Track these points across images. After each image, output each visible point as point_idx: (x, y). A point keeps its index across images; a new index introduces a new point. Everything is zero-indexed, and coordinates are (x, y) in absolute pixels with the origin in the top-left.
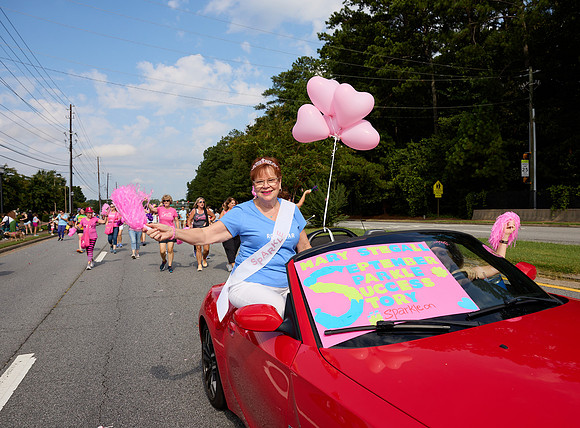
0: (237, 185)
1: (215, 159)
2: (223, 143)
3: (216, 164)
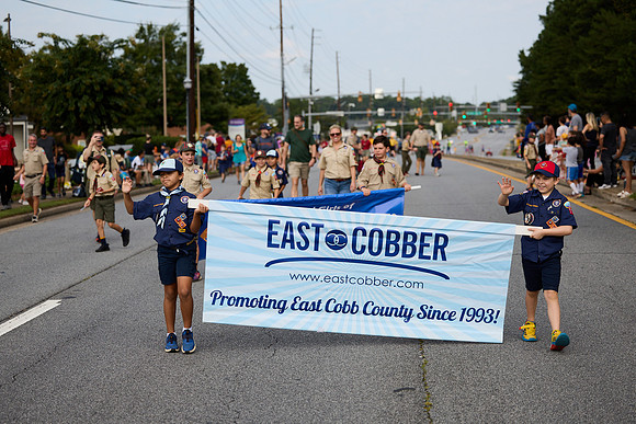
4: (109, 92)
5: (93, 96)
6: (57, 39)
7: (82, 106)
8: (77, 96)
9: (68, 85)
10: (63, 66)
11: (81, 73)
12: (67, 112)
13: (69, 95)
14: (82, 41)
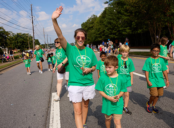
0: (98, 36)
1: (86, 27)
2: (89, 20)
3: (86, 28)
4: (23, 42)
5: (21, 43)
6: (13, 34)
7: (19, 44)
8: (18, 43)
9: (16, 41)
10: (15, 38)
11: (18, 39)
12: (16, 46)
13: (16, 43)
14: (18, 34)
